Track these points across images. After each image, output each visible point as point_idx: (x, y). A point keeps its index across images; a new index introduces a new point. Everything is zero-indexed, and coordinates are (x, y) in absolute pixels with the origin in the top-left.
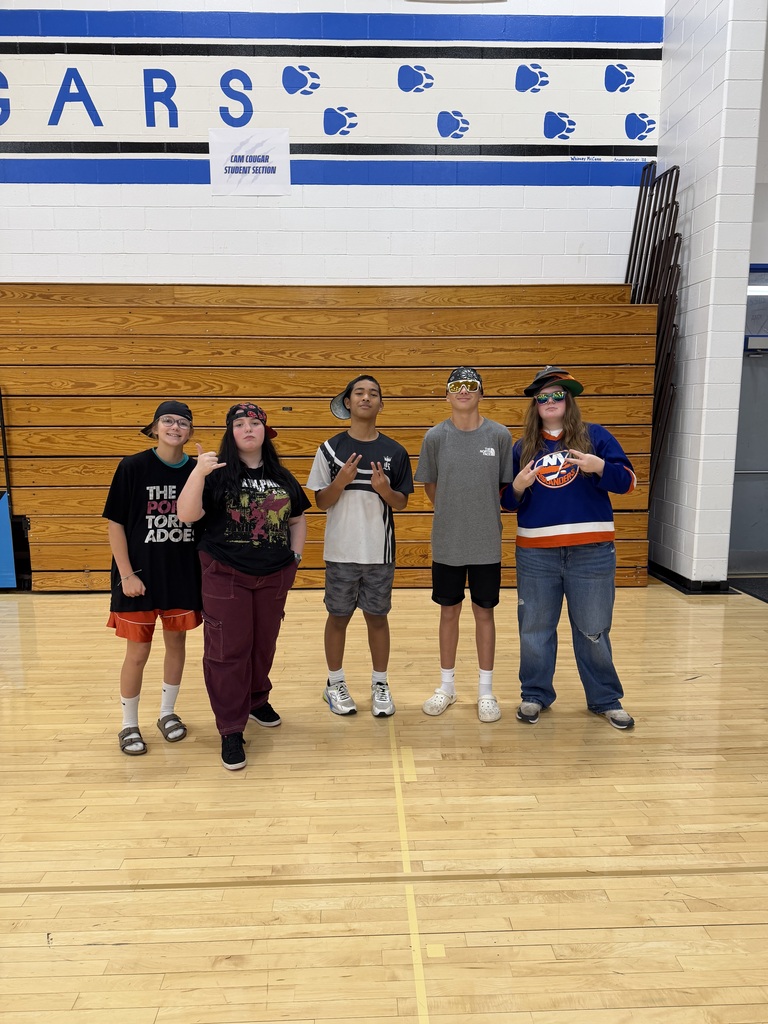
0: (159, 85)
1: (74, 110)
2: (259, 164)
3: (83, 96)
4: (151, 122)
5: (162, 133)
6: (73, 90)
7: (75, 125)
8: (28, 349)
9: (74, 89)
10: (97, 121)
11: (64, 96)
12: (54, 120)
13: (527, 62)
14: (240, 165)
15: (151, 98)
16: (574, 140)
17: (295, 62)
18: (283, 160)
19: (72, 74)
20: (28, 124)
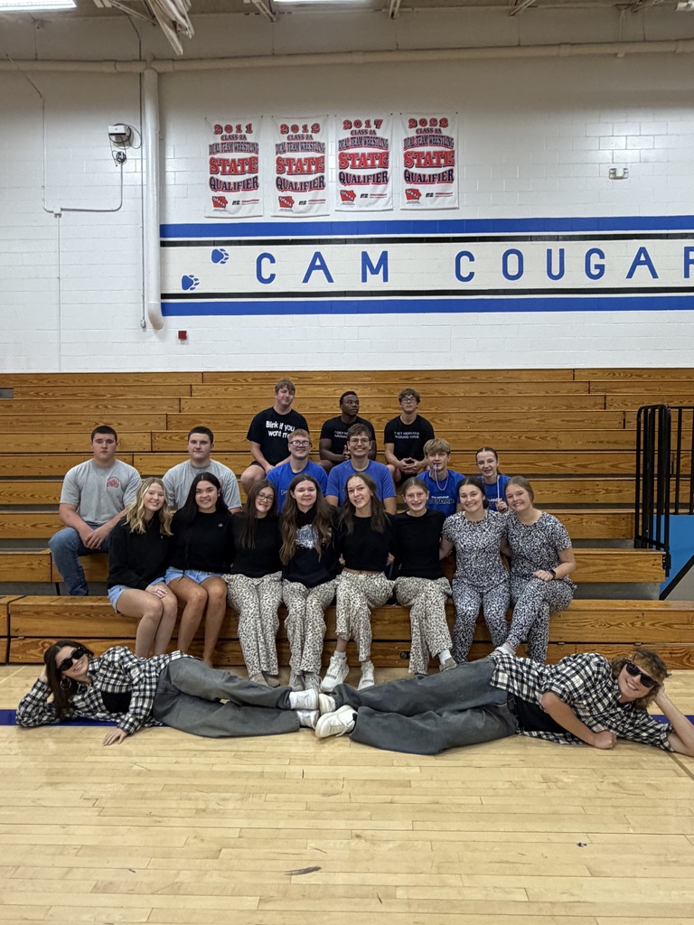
1: (642, 270)
3: (648, 262)
4: (687, 275)
7: (642, 278)
9: (643, 258)
10: (655, 275)
11: (637, 262)
12: (630, 275)
15: (687, 262)
19: (642, 251)
20: (614, 278)
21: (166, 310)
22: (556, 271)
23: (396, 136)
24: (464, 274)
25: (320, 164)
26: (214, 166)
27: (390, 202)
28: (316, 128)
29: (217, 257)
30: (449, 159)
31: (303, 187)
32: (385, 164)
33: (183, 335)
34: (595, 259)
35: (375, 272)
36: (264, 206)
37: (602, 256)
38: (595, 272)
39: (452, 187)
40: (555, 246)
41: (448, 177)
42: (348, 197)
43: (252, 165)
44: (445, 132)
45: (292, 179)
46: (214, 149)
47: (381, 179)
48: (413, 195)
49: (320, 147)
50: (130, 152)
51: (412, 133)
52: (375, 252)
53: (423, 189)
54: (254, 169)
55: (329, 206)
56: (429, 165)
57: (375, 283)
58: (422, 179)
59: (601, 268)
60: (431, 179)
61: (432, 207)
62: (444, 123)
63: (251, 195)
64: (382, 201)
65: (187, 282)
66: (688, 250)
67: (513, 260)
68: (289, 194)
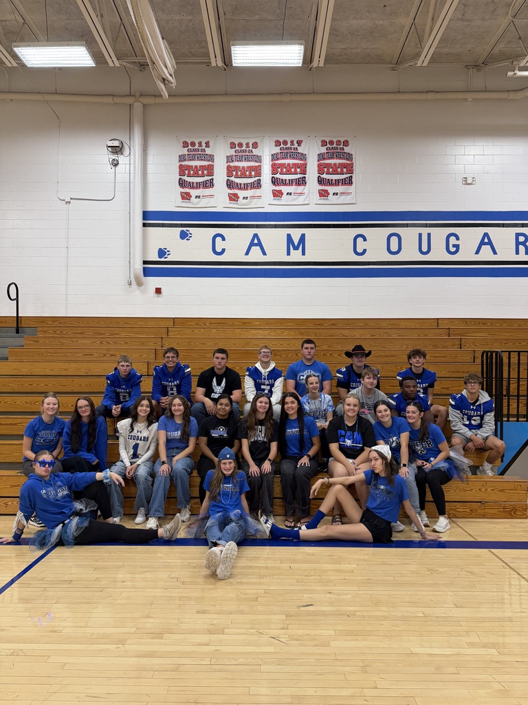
0: (522, 239)
1: (486, 249)
3: (490, 243)
4: (517, 253)
5: (521, 257)
6: (486, 241)
7: (486, 254)
8: (517, 344)
10: (495, 252)
11: (482, 243)
12: (477, 252)
15: (518, 243)
19: (486, 235)
20: (466, 254)
21: (147, 272)
22: (425, 249)
23: (312, 151)
24: (359, 250)
25: (258, 171)
26: (182, 170)
27: (307, 199)
28: (255, 145)
29: (184, 236)
30: (350, 169)
31: (246, 187)
32: (304, 172)
33: (158, 291)
34: (452, 241)
35: (296, 248)
36: (217, 199)
37: (458, 238)
38: (453, 249)
39: (351, 189)
40: (425, 231)
41: (349, 182)
42: (278, 194)
43: (210, 170)
44: (347, 149)
45: (238, 181)
46: (182, 158)
47: (302, 182)
48: (324, 194)
49: (258, 159)
50: (122, 159)
51: (323, 150)
52: (296, 234)
53: (331, 189)
54: (211, 173)
55: (263, 200)
56: (335, 173)
57: (296, 256)
58: (330, 183)
59: (457, 246)
60: (337, 183)
61: (339, 202)
62: (346, 143)
63: (208, 191)
64: (302, 198)
65: (162, 253)
66: (518, 235)
67: (394, 240)
68: (236, 191)
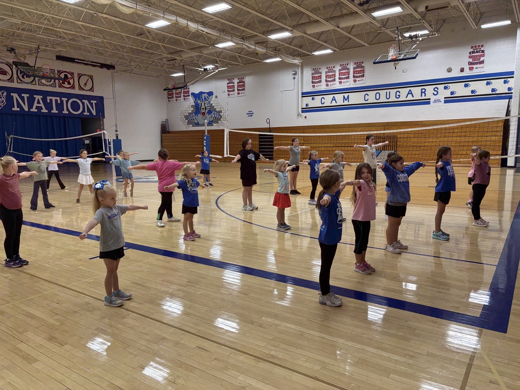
0: (423, 91)
1: (410, 95)
2: (439, 101)
3: (411, 93)
4: (421, 96)
5: (423, 97)
7: (410, 97)
10: (413, 97)
11: (409, 93)
12: (406, 97)
13: (488, 81)
14: (435, 101)
16: (497, 92)
17: (446, 85)
18: (443, 100)
19: (410, 90)
20: (403, 98)
21: (303, 112)
22: (388, 97)
23: (351, 67)
24: (366, 99)
25: (334, 75)
26: (313, 78)
27: (349, 83)
28: (334, 67)
29: (313, 99)
30: (363, 71)
31: (331, 81)
32: (349, 74)
33: (306, 117)
34: (398, 93)
35: (346, 100)
36: (323, 87)
37: (400, 93)
38: (398, 97)
39: (364, 78)
40: (388, 91)
41: (363, 76)
42: (340, 83)
43: (320, 77)
44: (363, 65)
45: (329, 79)
46: (313, 74)
47: (348, 78)
48: (355, 81)
49: (335, 71)
50: (296, 76)
51: (355, 66)
52: (346, 95)
53: (357, 79)
54: (321, 78)
55: (337, 85)
56: (359, 73)
57: (346, 103)
58: (357, 77)
59: (399, 96)
60: (359, 77)
61: (360, 83)
62: (363, 63)
63: (320, 84)
64: (348, 83)
65: (307, 105)
66: (422, 89)
67: (378, 95)
68: (328, 83)
